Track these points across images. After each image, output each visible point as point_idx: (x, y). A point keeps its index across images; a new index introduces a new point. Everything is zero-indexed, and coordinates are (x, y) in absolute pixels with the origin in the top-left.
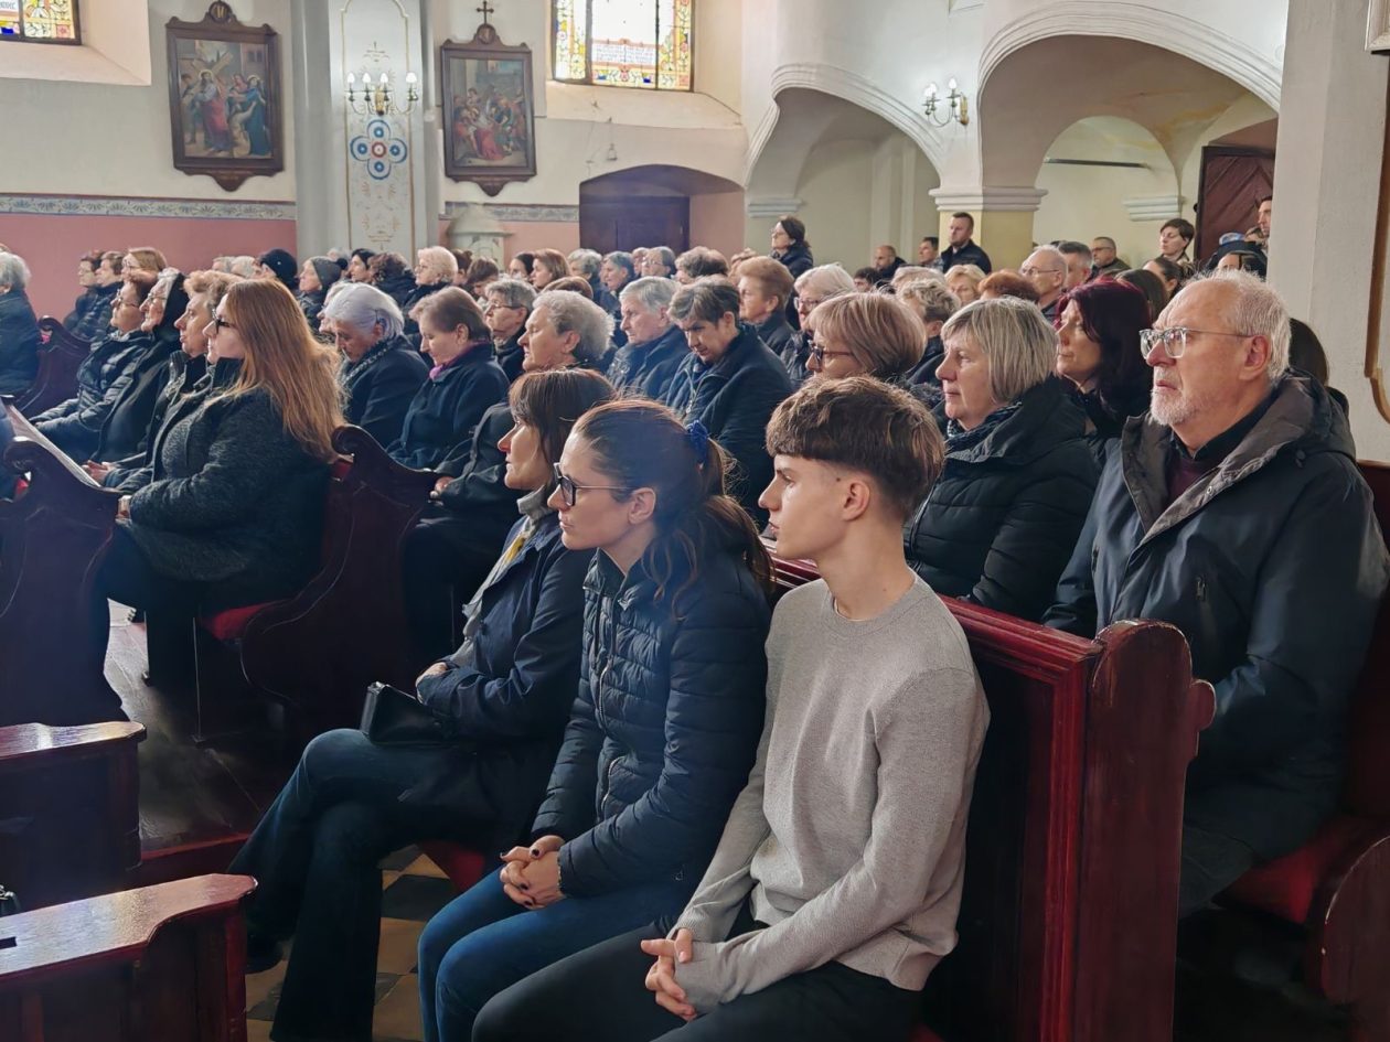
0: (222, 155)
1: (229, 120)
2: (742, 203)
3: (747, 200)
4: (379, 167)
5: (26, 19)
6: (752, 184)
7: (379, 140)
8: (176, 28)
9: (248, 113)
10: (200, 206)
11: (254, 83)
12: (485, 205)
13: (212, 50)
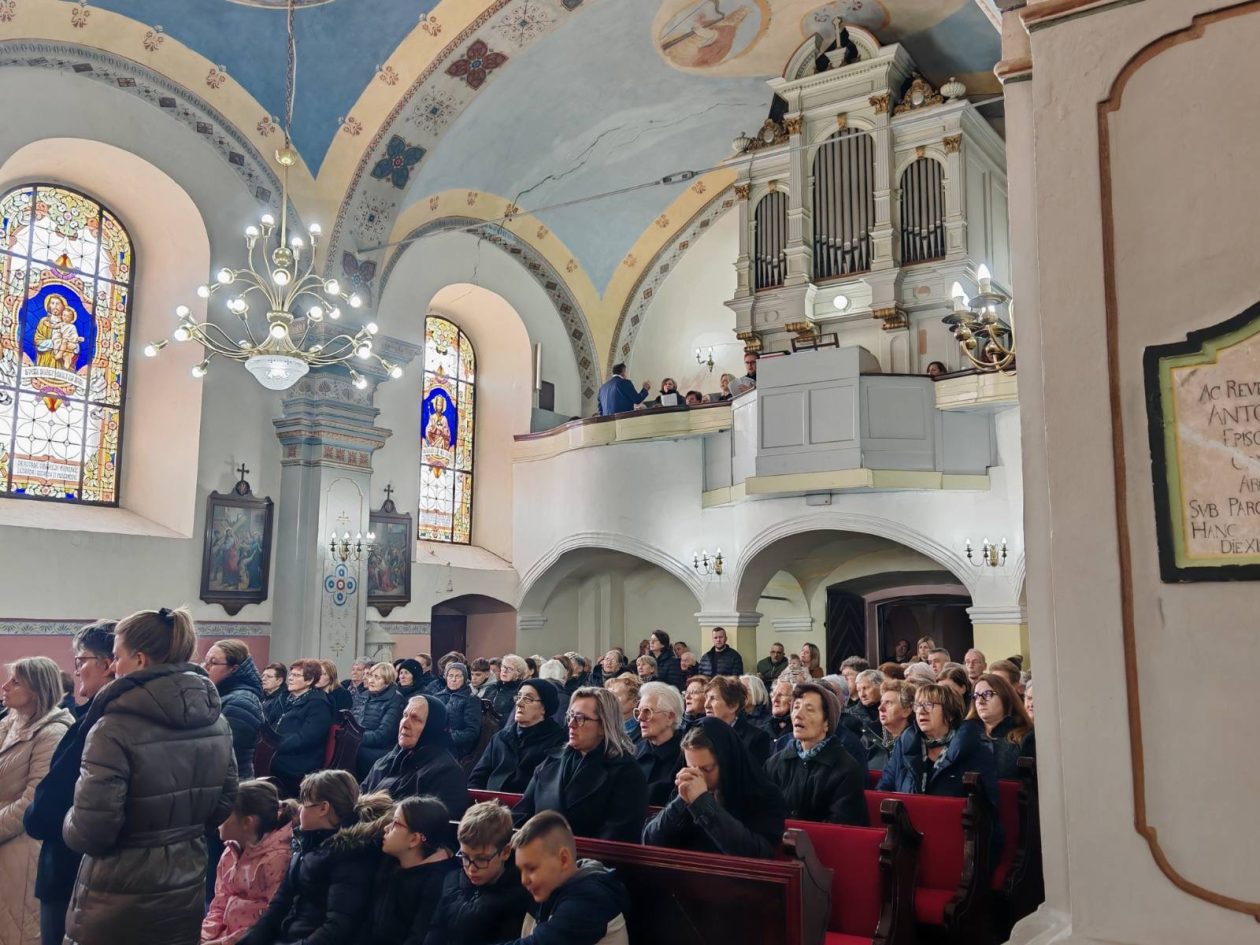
0: (231, 589)
1: (239, 563)
2: (515, 620)
3: (519, 618)
4: (340, 597)
5: (84, 487)
6: (522, 607)
7: (342, 578)
8: (215, 497)
9: (251, 558)
10: (212, 626)
11: (256, 537)
12: (381, 622)
13: (235, 514)
